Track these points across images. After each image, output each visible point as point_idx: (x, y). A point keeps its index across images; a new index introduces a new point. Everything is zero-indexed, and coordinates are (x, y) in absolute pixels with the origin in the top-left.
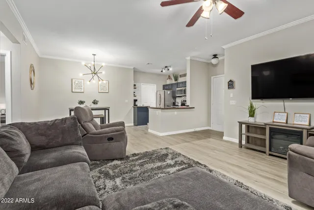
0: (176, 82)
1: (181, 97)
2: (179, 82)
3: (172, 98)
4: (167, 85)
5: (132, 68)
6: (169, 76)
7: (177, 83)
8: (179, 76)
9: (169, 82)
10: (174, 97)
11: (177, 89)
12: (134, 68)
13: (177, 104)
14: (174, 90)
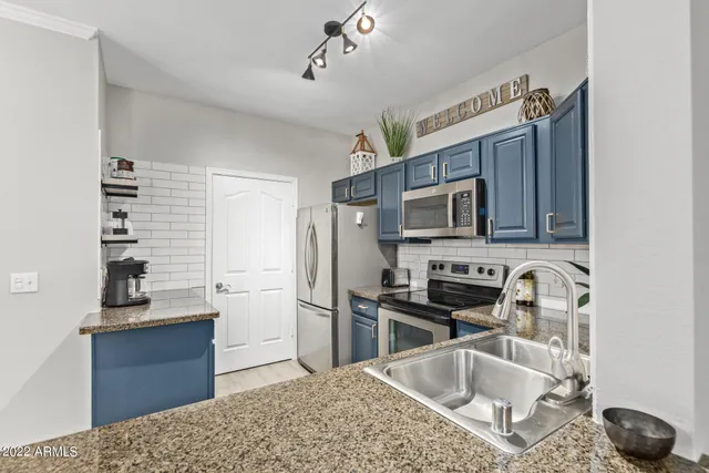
0: (397, 159)
1: (427, 241)
2: (413, 153)
3: (376, 247)
4: (350, 181)
5: (88, 32)
6: (362, 137)
7: (406, 163)
8: (414, 131)
9: (358, 166)
10: (390, 245)
11: (407, 196)
12: (99, 37)
13: (401, 279)
14: (387, 204)
